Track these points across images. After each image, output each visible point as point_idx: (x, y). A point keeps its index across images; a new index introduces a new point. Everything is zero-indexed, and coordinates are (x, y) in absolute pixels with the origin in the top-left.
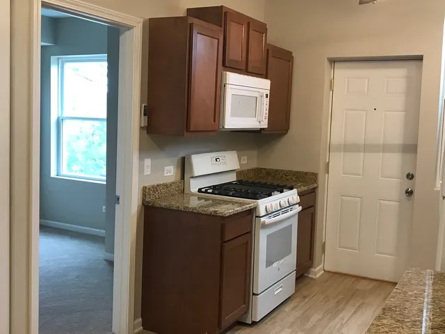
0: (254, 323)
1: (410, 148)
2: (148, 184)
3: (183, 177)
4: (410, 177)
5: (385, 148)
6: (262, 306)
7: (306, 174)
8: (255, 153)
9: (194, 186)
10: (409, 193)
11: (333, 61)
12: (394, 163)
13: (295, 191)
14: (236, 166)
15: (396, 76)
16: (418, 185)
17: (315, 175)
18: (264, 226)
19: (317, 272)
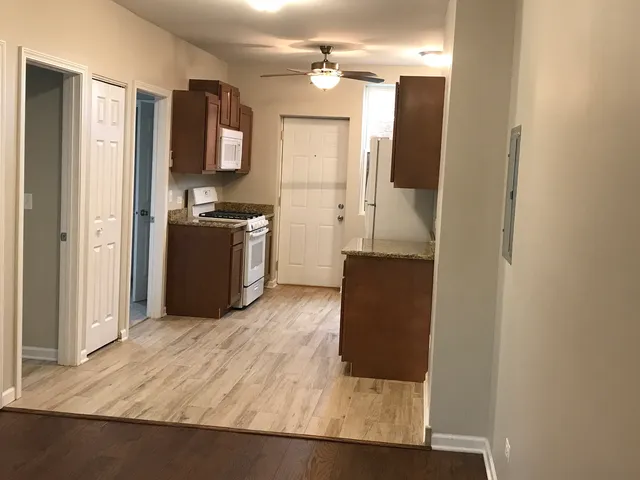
0: (245, 308)
1: (342, 186)
2: (172, 209)
3: (186, 206)
4: (341, 207)
5: (322, 186)
6: (249, 296)
7: (265, 206)
8: (221, 189)
9: (196, 212)
10: (341, 219)
11: (283, 117)
12: (330, 197)
13: (263, 217)
14: (215, 199)
15: (331, 131)
16: (348, 214)
17: (272, 206)
18: (253, 238)
19: (273, 284)
